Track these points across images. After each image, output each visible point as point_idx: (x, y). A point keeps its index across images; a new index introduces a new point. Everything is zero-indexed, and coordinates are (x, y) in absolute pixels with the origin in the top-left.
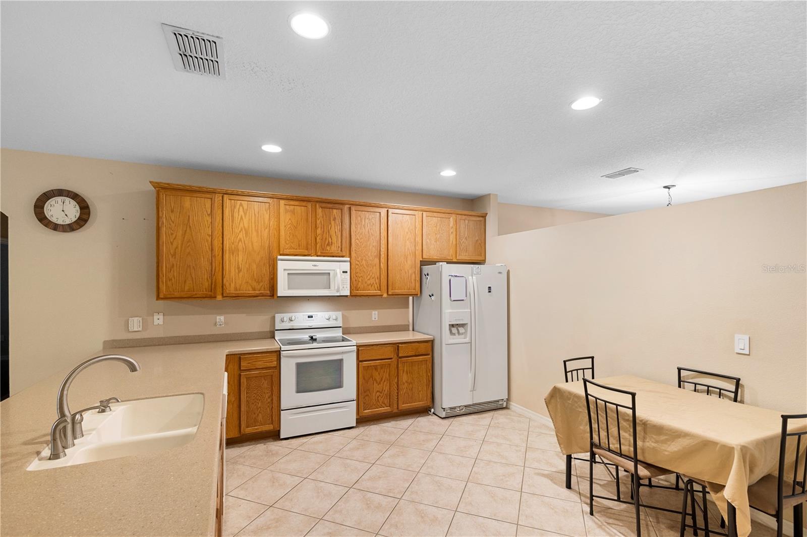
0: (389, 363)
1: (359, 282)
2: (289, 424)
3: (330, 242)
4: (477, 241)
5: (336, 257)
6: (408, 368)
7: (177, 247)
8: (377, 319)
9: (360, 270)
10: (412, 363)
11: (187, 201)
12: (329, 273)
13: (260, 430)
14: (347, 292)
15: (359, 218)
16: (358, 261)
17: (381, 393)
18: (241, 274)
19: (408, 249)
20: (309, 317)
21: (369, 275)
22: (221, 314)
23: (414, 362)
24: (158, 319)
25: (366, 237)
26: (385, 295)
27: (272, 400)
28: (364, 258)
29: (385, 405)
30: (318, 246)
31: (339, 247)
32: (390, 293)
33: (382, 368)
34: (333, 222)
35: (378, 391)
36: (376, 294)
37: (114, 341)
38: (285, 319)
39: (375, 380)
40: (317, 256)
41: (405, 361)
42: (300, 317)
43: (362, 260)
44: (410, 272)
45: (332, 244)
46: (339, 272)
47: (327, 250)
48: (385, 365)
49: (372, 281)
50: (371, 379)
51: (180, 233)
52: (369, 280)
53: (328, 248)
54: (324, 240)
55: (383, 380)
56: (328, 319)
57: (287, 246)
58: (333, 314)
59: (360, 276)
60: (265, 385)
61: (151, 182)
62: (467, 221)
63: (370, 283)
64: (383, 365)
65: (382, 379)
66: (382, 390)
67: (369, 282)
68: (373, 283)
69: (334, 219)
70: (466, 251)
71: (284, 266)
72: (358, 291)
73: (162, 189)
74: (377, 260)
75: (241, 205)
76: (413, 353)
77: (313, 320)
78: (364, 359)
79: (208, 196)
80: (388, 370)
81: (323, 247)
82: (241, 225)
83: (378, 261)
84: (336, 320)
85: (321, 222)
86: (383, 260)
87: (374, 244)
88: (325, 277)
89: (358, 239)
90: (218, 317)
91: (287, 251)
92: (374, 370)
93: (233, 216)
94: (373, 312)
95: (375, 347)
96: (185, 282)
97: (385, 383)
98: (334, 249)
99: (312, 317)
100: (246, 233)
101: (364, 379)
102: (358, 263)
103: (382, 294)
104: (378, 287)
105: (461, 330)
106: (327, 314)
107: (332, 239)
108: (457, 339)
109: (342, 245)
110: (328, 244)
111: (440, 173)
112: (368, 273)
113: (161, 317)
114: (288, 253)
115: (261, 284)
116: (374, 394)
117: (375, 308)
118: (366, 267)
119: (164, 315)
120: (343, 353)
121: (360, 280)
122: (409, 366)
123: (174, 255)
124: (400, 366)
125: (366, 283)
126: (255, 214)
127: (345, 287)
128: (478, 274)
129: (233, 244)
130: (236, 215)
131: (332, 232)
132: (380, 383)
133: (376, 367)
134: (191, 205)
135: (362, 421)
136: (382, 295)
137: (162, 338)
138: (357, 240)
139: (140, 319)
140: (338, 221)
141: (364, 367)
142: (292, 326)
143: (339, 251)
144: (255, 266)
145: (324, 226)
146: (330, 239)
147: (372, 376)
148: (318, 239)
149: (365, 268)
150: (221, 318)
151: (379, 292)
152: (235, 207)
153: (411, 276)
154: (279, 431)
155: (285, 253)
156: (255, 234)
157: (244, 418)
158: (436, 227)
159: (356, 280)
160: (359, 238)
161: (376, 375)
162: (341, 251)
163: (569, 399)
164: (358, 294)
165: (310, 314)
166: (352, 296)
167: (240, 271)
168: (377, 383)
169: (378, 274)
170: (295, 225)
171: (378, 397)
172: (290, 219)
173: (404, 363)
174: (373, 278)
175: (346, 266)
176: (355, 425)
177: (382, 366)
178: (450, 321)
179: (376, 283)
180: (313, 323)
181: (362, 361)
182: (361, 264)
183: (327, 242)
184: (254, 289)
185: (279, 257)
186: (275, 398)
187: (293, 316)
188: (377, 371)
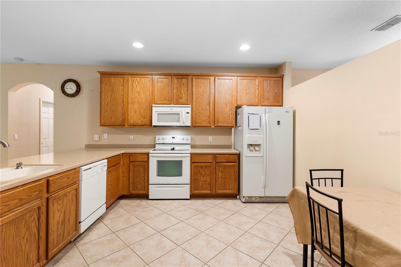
0: (210, 165)
1: (197, 118)
2: (153, 192)
4: (276, 93)
5: (184, 105)
6: (222, 169)
7: (108, 102)
8: (211, 141)
9: (198, 112)
10: (225, 166)
11: (113, 80)
12: (179, 114)
13: (138, 193)
14: (189, 124)
15: (198, 83)
16: (197, 107)
17: (205, 182)
18: (136, 114)
19: (228, 100)
20: (173, 138)
21: (203, 115)
22: (131, 135)
23: (226, 166)
24: (105, 136)
25: (201, 93)
26: (213, 127)
27: (145, 178)
28: (200, 105)
29: (208, 189)
30: (174, 99)
31: (186, 99)
32: (216, 125)
33: (205, 168)
34: (183, 86)
35: (203, 181)
36: (207, 126)
37: (89, 145)
38: (160, 138)
39: (201, 174)
40: (174, 104)
41: (220, 165)
42: (168, 137)
43: (199, 106)
44: (229, 113)
45: (182, 98)
46: (184, 113)
47: (180, 101)
48: (208, 166)
49: (205, 118)
50: (199, 173)
51: (110, 95)
52: (203, 117)
53: (180, 100)
54: (178, 96)
55: (206, 175)
56: (183, 139)
57: (158, 100)
58: (186, 137)
59: (198, 115)
60: (142, 170)
61: (97, 72)
62: (268, 81)
63: (204, 120)
64: (206, 166)
65: (205, 174)
66: (206, 180)
67: (203, 119)
68: (206, 120)
69: (183, 84)
70: (268, 100)
71: (156, 110)
72: (196, 123)
73: (103, 74)
74: (208, 107)
75: (136, 80)
76: (225, 161)
77: (175, 139)
78: (194, 162)
79: (122, 76)
80: (209, 169)
81: (177, 100)
82: (137, 90)
83: (209, 107)
84: (187, 140)
85: (176, 86)
86: (212, 106)
87: (206, 97)
88: (177, 116)
89: (196, 95)
90: (130, 136)
91: (159, 102)
92: (201, 168)
93: (132, 85)
94: (210, 137)
95: (201, 155)
96: (112, 118)
97: (208, 176)
98: (183, 100)
99: (174, 138)
100: (139, 94)
101: (195, 172)
102: (197, 108)
103: (211, 126)
104: (208, 122)
105: (257, 148)
106: (182, 137)
107: (182, 95)
108: (254, 154)
109: (187, 98)
110: (180, 98)
111: (239, 48)
112: (203, 114)
113: (106, 135)
114: (159, 103)
115: (145, 119)
116: (201, 182)
117: (211, 135)
118: (201, 110)
119: (108, 134)
120: (182, 157)
121: (198, 117)
122: (223, 169)
123: (107, 105)
124: (217, 167)
125: (201, 119)
126: (143, 84)
127: (188, 122)
128: (269, 112)
129: (132, 99)
130: (134, 85)
131: (182, 92)
132: (204, 176)
133: (202, 167)
134: (114, 81)
135: (193, 196)
136: (211, 127)
137: (107, 145)
138: (196, 96)
139: (98, 135)
140: (185, 85)
141: (194, 166)
142: (164, 142)
143: (186, 102)
144: (142, 110)
145: (178, 88)
146: (181, 95)
147: (199, 172)
148: (174, 95)
149: (201, 111)
150: (131, 137)
151: (209, 125)
152: (133, 81)
153: (229, 115)
154: (148, 195)
155: (157, 103)
156: (143, 94)
157: (131, 185)
158: (246, 86)
159: (195, 118)
160: (197, 94)
161: (202, 171)
162: (187, 101)
163: (302, 199)
164: (197, 126)
165: (173, 136)
166: (193, 126)
167: (135, 113)
168: (202, 176)
169: (209, 114)
170: (163, 88)
171: (203, 184)
172: (160, 86)
173: (220, 166)
174: (205, 117)
175: (189, 110)
176: (189, 198)
177: (206, 167)
178: (248, 142)
179: (207, 120)
180: (174, 141)
181: (193, 163)
182: (199, 109)
183: (179, 97)
184: (142, 122)
185: (153, 105)
186: (146, 178)
187: (164, 137)
188: (203, 169)
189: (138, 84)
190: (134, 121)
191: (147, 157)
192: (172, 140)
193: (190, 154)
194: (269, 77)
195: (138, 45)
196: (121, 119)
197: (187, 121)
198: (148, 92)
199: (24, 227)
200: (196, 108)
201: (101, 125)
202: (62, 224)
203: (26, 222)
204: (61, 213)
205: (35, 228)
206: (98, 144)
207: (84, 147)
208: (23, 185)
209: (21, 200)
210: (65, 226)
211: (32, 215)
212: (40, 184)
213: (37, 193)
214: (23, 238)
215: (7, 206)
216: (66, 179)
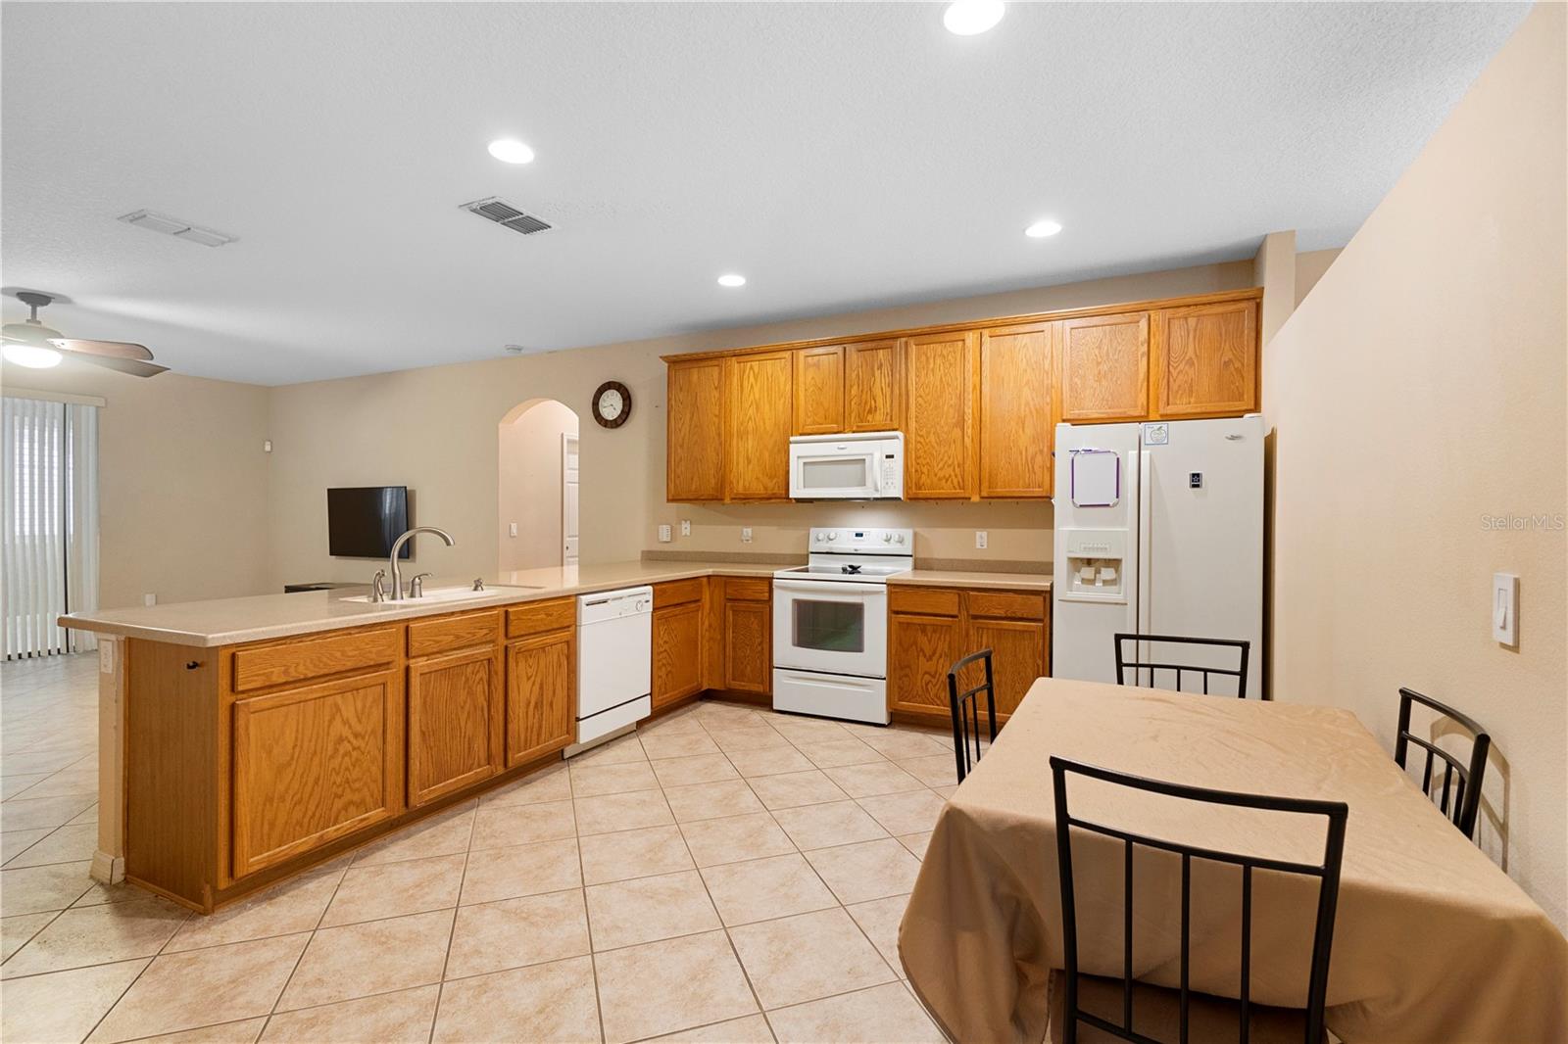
0: (950, 624)
1: (922, 473)
2: (785, 690)
3: (873, 406)
4: (1226, 364)
5: (883, 431)
6: (991, 640)
7: (685, 435)
8: (985, 547)
9: (925, 452)
10: (1001, 632)
11: (695, 375)
12: (864, 460)
13: (747, 688)
14: (896, 490)
15: (924, 358)
16: (922, 436)
17: (934, 677)
18: (750, 467)
19: (1027, 404)
20: (857, 535)
21: (942, 460)
22: (747, 525)
23: (1001, 629)
24: (686, 528)
25: (936, 391)
26: (975, 499)
27: (763, 649)
28: (933, 430)
29: (942, 701)
30: (853, 415)
31: (887, 414)
32: (984, 494)
33: (934, 631)
34: (877, 373)
35: (926, 673)
36: (954, 496)
37: (649, 552)
38: (821, 537)
39: (922, 650)
40: (854, 432)
41: (983, 626)
42: (842, 535)
43: (928, 433)
44: (1031, 451)
45: (876, 410)
46: (878, 456)
47: (869, 421)
48: (942, 626)
49: (948, 471)
50: (914, 647)
51: (688, 416)
52: (941, 469)
53: (870, 417)
54: (863, 405)
55: (937, 655)
56: (888, 540)
57: (809, 421)
58: (895, 533)
59: (924, 462)
60: (755, 626)
61: (661, 357)
62: (1192, 321)
63: (944, 477)
64: (937, 625)
65: (934, 653)
66: (936, 673)
67: (941, 474)
68: (950, 476)
69: (880, 367)
71: (801, 451)
72: (920, 489)
73: (675, 363)
74: (957, 432)
75: (751, 368)
76: (1001, 613)
77: (863, 541)
78: (900, 609)
79: (715, 362)
80: (948, 638)
81: (861, 416)
82: (752, 397)
83: (960, 433)
84: (901, 541)
85: (858, 375)
86: (970, 431)
87: (952, 402)
88: (858, 466)
89: (921, 396)
90: (745, 530)
91: (808, 429)
92: (920, 632)
93: (742, 386)
94: (978, 533)
95: (922, 592)
96: (692, 479)
97: (942, 661)
98: (879, 418)
99: (861, 535)
100: (757, 409)
101: (900, 644)
102: (921, 440)
103: (967, 495)
104: (959, 482)
105: (1108, 573)
106: (883, 532)
107: (875, 402)
108: (1097, 593)
109: (892, 410)
110: (870, 412)
111: (1024, 231)
112: (941, 456)
113: (688, 526)
114: (809, 431)
115: (774, 481)
116: (919, 677)
117: (982, 526)
118: (935, 445)
119: (691, 523)
120: (863, 593)
121: (925, 470)
122: (993, 638)
123: (682, 446)
124: (971, 632)
125: (936, 475)
126: (768, 379)
127: (890, 484)
128: (1158, 443)
129: (742, 424)
130: (745, 383)
131: (877, 392)
132: (930, 659)
133: (923, 628)
134: (699, 378)
135: (899, 719)
136: (970, 498)
137: (689, 552)
138: (919, 399)
139: (669, 527)
140: (886, 369)
141: (900, 623)
142: (830, 548)
143: (888, 422)
144: (767, 454)
145: (863, 382)
146: (873, 402)
147: (915, 643)
148: (853, 403)
149: (934, 447)
150: (748, 531)
151: (959, 492)
152: (744, 372)
153: (1033, 458)
154: (771, 698)
155: (805, 431)
156: (767, 407)
157: (730, 665)
158: (1099, 347)
159: (916, 471)
160: (923, 394)
161: (922, 640)
162: (891, 420)
164: (921, 496)
165: (859, 531)
166: (910, 499)
167: (749, 462)
168: (925, 656)
169: (960, 458)
170: (820, 386)
171: (927, 685)
172: (813, 378)
173: (983, 628)
174: (949, 466)
175: (896, 445)
176: (884, 720)
177: (936, 628)
178: (1070, 552)
179: (956, 476)
180: (862, 546)
181: (897, 613)
182: (927, 441)
183: (868, 408)
184: (766, 489)
185: (792, 439)
186: (766, 646)
187: (832, 532)
188: (926, 635)
189: (756, 380)
190: (744, 486)
191: (767, 589)
192: (855, 540)
193: (888, 585)
194: (1196, 305)
195: (732, 281)
196: (713, 481)
197: (886, 484)
198: (780, 399)
199: (464, 688)
200: (919, 439)
201: (668, 500)
202: (536, 707)
203: (467, 680)
204: (534, 684)
205: (483, 698)
206: (671, 549)
207: (639, 556)
208: (463, 612)
209: (457, 637)
210: (542, 714)
211: (478, 671)
212: (491, 616)
213: (485, 631)
214: (462, 708)
215: (437, 642)
216: (543, 616)
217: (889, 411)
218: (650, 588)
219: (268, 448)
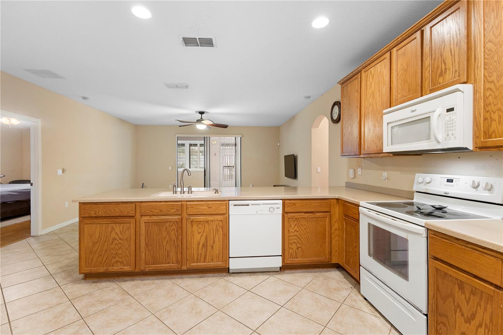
0: (491, 293)
1: (492, 120)
3: (443, 70)
9: (496, 97)
11: (349, 87)
12: (430, 117)
16: (492, 82)
20: (448, 181)
24: (359, 171)
31: (456, 71)
33: (474, 295)
34: (447, 38)
37: (347, 182)
38: (421, 180)
42: (437, 179)
43: (500, 77)
45: (446, 71)
46: (439, 112)
47: (440, 83)
48: (482, 291)
50: (452, 300)
51: (347, 111)
53: (441, 80)
54: (435, 70)
55: (476, 321)
56: (476, 188)
57: (399, 96)
58: (483, 181)
59: (494, 108)
61: (338, 82)
69: (449, 31)
71: (389, 118)
72: (490, 137)
75: (371, 72)
77: (453, 186)
79: (356, 76)
80: (488, 308)
81: (434, 81)
82: (371, 90)
85: (431, 47)
88: (425, 124)
89: (490, 41)
91: (398, 102)
92: (457, 287)
93: (367, 86)
96: (348, 144)
98: (449, 75)
99: (452, 181)
100: (373, 96)
102: (492, 86)
107: (445, 65)
109: (459, 67)
110: (441, 75)
113: (361, 170)
120: (408, 231)
126: (378, 76)
130: (368, 83)
131: (446, 53)
132: (468, 321)
133: (460, 284)
134: (351, 88)
139: (352, 170)
142: (427, 189)
143: (457, 78)
146: (443, 65)
147: (453, 296)
150: (385, 174)
152: (368, 76)
154: (359, 284)
156: (378, 94)
159: (485, 119)
161: (460, 297)
162: (459, 76)
164: (492, 145)
165: (450, 177)
166: (480, 148)
170: (405, 68)
172: (402, 64)
175: (460, 97)
180: (452, 190)
181: (436, 259)
182: (498, 85)
183: (439, 71)
184: (377, 146)
185: (385, 111)
187: (428, 177)
189: (373, 78)
192: (445, 185)
196: (356, 144)
197: (448, 135)
198: (384, 87)
199: (165, 231)
200: (488, 85)
201: (343, 155)
202: (203, 245)
203: (167, 228)
204: (202, 236)
205: (174, 236)
207: (344, 185)
208: (166, 202)
209: (161, 211)
210: (207, 250)
211: (172, 226)
212: (177, 204)
213: (174, 210)
214: (164, 238)
215: (152, 212)
216: (206, 208)
217: (457, 68)
218: (281, 201)
219: (279, 144)
